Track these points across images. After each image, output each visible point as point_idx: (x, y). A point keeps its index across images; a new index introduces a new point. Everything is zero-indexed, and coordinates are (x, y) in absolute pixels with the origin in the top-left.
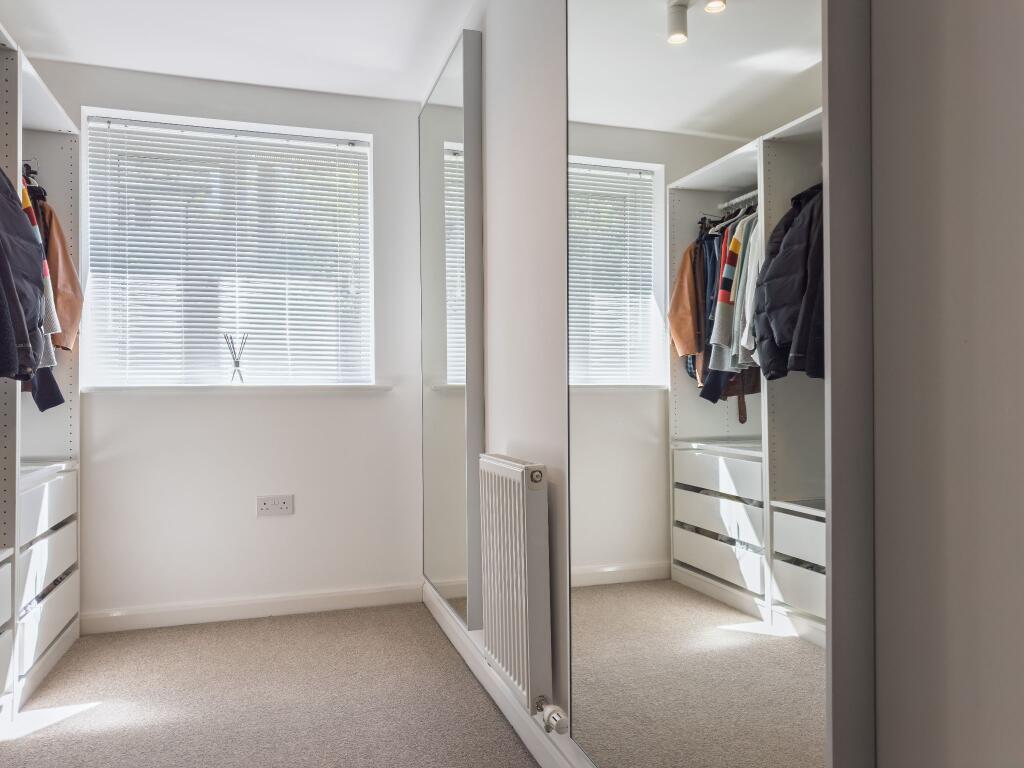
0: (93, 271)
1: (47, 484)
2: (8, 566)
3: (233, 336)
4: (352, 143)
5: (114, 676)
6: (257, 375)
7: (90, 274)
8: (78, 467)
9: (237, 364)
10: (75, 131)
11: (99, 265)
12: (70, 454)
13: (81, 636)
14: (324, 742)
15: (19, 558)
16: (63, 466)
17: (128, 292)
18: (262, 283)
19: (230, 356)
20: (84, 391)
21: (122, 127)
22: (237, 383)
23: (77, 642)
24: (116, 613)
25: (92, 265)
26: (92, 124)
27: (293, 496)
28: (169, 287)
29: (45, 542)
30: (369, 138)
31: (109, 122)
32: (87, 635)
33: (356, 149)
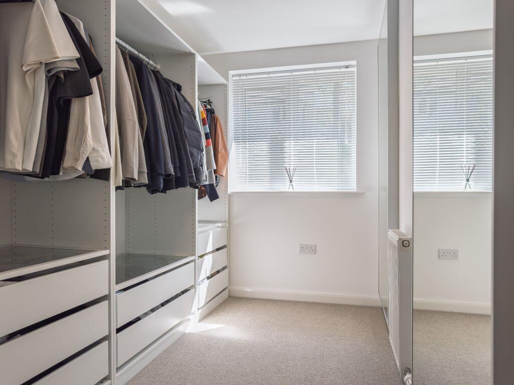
0: (235, 142)
1: (211, 232)
2: (193, 263)
3: (290, 168)
4: (347, 67)
5: (234, 315)
6: (300, 186)
7: (233, 143)
8: (227, 225)
9: (291, 181)
10: (226, 82)
11: (237, 140)
12: (224, 220)
13: (229, 297)
14: (305, 365)
15: (198, 261)
16: (220, 225)
17: (248, 150)
18: (302, 142)
19: (288, 177)
20: (230, 193)
21: (245, 77)
22: (291, 190)
23: (227, 299)
24: (248, 290)
25: (234, 140)
26: (234, 78)
27: (316, 245)
28: (263, 147)
29: (210, 256)
30: (354, 63)
31: (240, 76)
32: (232, 297)
33: (348, 70)
